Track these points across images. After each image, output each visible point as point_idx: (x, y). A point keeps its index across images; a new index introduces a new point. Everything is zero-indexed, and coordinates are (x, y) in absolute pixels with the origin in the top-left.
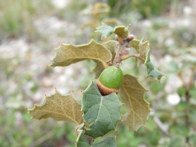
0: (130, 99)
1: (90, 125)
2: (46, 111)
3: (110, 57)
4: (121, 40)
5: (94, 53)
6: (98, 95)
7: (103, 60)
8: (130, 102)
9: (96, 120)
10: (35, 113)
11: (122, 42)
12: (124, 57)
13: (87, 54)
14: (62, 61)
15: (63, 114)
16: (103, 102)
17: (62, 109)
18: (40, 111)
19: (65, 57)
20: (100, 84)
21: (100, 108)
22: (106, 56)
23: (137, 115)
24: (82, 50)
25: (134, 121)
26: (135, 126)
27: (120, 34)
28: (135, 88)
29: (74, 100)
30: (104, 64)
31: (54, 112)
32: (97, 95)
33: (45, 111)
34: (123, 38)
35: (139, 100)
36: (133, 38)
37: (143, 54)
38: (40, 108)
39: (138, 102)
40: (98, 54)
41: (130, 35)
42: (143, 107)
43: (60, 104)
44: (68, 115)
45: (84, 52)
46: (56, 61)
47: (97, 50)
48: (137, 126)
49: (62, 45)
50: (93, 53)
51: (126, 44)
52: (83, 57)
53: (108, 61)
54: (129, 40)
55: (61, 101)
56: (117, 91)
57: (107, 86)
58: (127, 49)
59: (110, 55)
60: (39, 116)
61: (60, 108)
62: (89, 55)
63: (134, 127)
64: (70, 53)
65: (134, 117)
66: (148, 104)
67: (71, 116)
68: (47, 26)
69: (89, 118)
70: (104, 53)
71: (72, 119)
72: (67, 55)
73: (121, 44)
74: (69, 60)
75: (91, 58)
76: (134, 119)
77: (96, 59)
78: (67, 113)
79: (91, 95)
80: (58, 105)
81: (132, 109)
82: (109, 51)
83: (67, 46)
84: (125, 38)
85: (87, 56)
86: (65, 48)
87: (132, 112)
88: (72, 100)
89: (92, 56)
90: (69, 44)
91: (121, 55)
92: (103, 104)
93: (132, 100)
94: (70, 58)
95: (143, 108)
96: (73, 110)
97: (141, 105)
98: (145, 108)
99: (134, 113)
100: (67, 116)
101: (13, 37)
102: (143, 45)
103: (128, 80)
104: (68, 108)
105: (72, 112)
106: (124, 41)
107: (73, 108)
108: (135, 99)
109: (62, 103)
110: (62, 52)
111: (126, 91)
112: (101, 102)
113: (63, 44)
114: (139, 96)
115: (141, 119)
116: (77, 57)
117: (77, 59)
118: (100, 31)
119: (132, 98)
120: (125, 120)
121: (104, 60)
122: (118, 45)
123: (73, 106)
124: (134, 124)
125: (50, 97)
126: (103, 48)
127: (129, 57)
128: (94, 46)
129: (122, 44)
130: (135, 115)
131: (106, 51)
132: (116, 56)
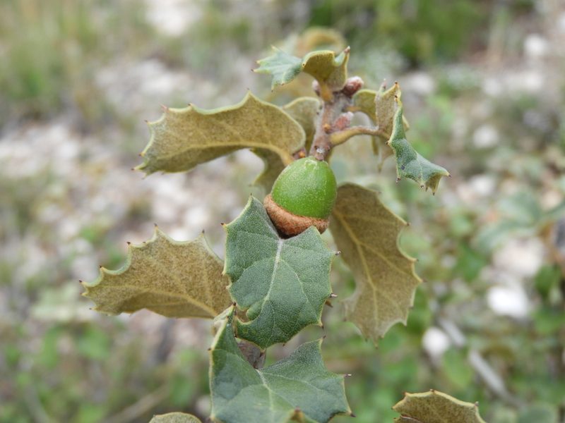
0: (361, 252)
1: (249, 312)
2: (132, 287)
3: (299, 139)
4: (328, 91)
5: (257, 132)
6: (270, 235)
7: (280, 147)
8: (363, 259)
9: (267, 298)
10: (104, 293)
11: (331, 97)
12: (338, 136)
13: (236, 133)
14: (171, 155)
15: (178, 295)
16: (283, 252)
17: (177, 280)
18: (117, 288)
19: (177, 145)
20: (273, 206)
21: (276, 266)
22: (289, 136)
23: (385, 294)
24: (223, 123)
25: (376, 312)
26: (380, 325)
27: (325, 76)
28: (374, 219)
29: (207, 254)
30: (285, 157)
31: (154, 290)
32: (266, 236)
33: (130, 287)
34: (330, 85)
35: (387, 253)
36: (358, 86)
37: (386, 123)
38: (117, 280)
39: (384, 258)
40: (268, 132)
41: (351, 80)
42: (397, 269)
43: (169, 269)
44: (194, 298)
45: (229, 127)
46: (154, 157)
47: (264, 122)
48: (383, 323)
49: (168, 112)
50: (253, 131)
51: (342, 102)
52: (226, 143)
53: (294, 149)
54: (349, 92)
55: (173, 258)
56: (322, 224)
57: (291, 212)
58: (344, 115)
59: (299, 134)
60: (114, 303)
61: (171, 279)
62: (243, 136)
63: (376, 328)
64: (191, 134)
65: (375, 299)
66: (409, 262)
67: (200, 298)
68: (133, 87)
69: (247, 293)
70: (284, 130)
71: (206, 308)
72: (185, 139)
73: (329, 104)
74: (189, 151)
75: (249, 144)
76: (376, 307)
77: (264, 146)
78: (189, 291)
79: (250, 235)
80: (165, 272)
81: (370, 280)
82: (296, 123)
83: (182, 116)
84: (338, 85)
85: (237, 139)
86: (177, 121)
87: (368, 286)
88: (202, 256)
89: (250, 139)
90: (187, 109)
91: (328, 131)
92: (282, 257)
93: (368, 254)
94: (193, 146)
95: (398, 273)
96: (205, 281)
97: (392, 265)
98: (403, 273)
99: (375, 288)
100: (190, 300)
101: (36, 117)
102: (385, 99)
103: (354, 200)
104: (191, 279)
105: (203, 290)
106: (335, 93)
107: (205, 278)
108: (374, 251)
109: (174, 266)
110: (169, 131)
111: (349, 230)
112: (278, 253)
113: (172, 110)
114: (385, 240)
115: (395, 304)
116: (210, 144)
117: (212, 149)
118: (268, 69)
119: (368, 247)
120: (353, 310)
121: (285, 147)
122: (321, 108)
123: (205, 272)
124: (376, 318)
125: (141, 249)
126: (281, 115)
127: (352, 136)
128: (254, 111)
129: (331, 104)
130: (378, 294)
131: (288, 124)
132: (316, 137)
